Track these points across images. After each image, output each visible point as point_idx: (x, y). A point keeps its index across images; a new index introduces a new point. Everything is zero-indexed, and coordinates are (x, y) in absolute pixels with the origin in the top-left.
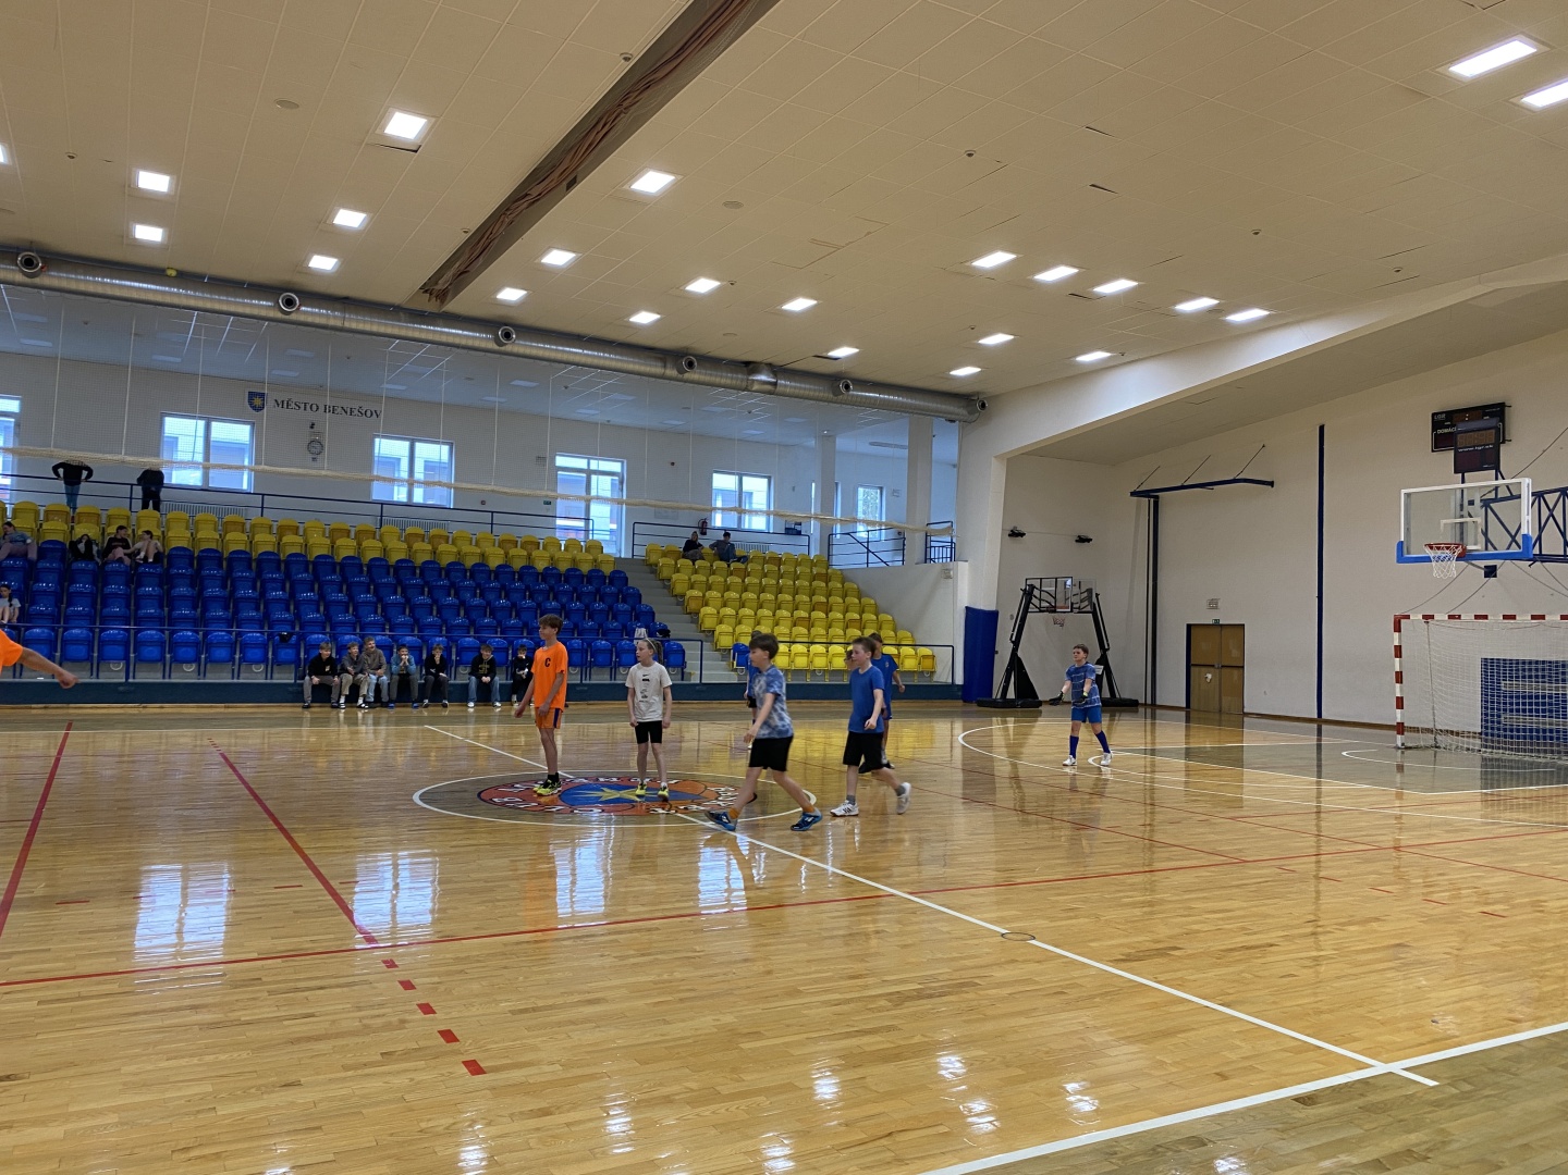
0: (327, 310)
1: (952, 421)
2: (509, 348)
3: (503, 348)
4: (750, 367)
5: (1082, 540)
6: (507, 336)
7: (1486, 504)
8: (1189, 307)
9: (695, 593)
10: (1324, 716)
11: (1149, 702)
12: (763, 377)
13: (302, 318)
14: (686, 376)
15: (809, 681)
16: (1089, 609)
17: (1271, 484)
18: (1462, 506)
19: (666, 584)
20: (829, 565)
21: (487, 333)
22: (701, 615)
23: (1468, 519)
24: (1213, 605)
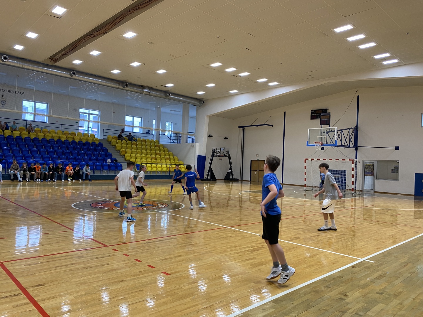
0: (17, 62)
1: (195, 106)
2: (74, 77)
3: (72, 77)
4: (143, 87)
5: (226, 138)
6: (74, 74)
7: (327, 133)
8: (260, 81)
9: (124, 150)
10: (283, 183)
11: (241, 179)
12: (146, 90)
13: (9, 63)
14: (125, 88)
15: (156, 174)
16: (227, 156)
17: (272, 126)
18: (322, 133)
19: (114, 147)
20: (159, 143)
21: (67, 73)
22: (125, 156)
23: (323, 136)
24: (257, 155)
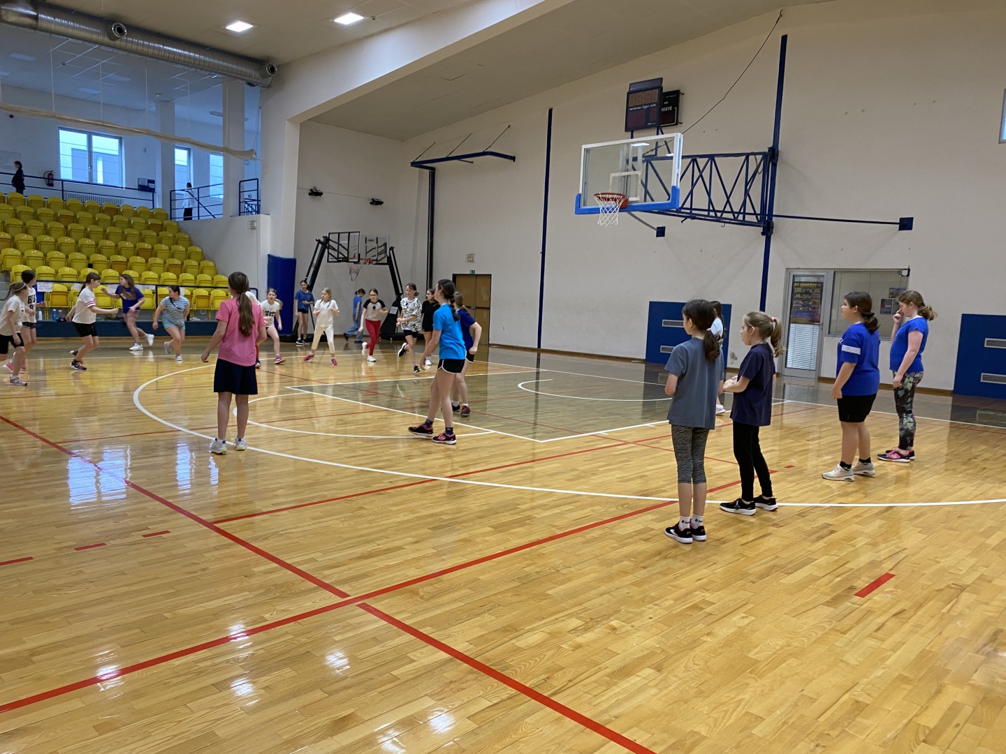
1: (251, 84)
5: (376, 203)
7: (648, 160)
10: (542, 347)
16: (384, 261)
17: (513, 158)
20: (172, 218)
22: (2, 255)
23: (632, 173)
24: (471, 258)
